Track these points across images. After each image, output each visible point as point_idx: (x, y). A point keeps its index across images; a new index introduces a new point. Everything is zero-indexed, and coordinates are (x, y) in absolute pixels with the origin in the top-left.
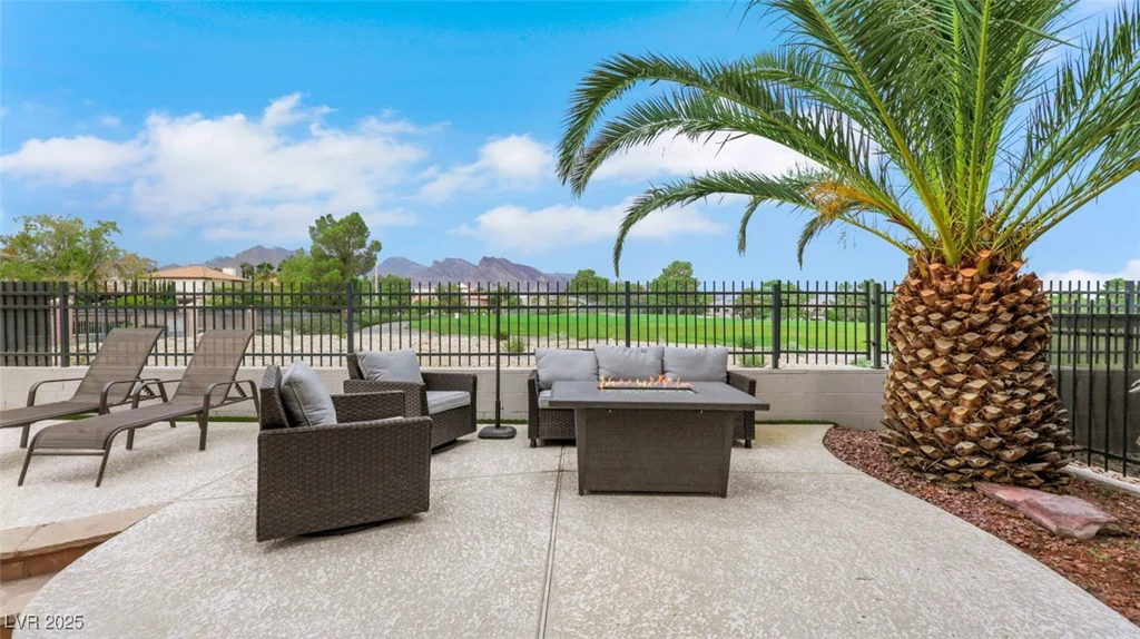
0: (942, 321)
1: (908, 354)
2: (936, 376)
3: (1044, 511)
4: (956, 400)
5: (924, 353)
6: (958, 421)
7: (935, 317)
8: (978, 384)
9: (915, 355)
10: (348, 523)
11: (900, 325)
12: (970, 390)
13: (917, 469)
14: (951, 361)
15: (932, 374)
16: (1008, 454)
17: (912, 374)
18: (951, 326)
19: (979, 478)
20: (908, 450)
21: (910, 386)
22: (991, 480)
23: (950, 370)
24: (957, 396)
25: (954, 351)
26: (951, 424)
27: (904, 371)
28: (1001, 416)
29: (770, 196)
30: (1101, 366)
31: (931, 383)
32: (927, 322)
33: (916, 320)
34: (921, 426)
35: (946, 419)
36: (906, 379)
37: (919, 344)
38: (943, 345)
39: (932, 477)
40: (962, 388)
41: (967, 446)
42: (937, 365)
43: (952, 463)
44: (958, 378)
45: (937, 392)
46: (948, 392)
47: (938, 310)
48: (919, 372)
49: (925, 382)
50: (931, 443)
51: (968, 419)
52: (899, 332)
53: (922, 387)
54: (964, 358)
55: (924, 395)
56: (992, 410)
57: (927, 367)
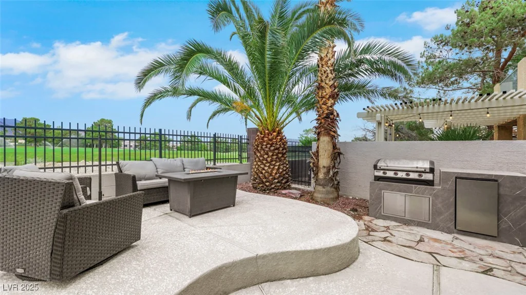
0: (270, 147)
1: (261, 157)
2: (269, 163)
3: (292, 193)
4: (273, 169)
5: (266, 156)
6: (274, 174)
7: (269, 146)
8: (278, 164)
9: (263, 157)
10: (103, 259)
11: (259, 148)
12: (276, 166)
13: (264, 190)
14: (272, 158)
15: (268, 162)
16: (283, 181)
17: (262, 162)
18: (272, 148)
19: (278, 189)
20: (262, 185)
21: (262, 166)
22: (280, 189)
23: (272, 161)
24: (273, 168)
25: (273, 155)
26: (272, 176)
27: (260, 162)
28: (282, 172)
29: (217, 101)
30: (297, 159)
31: (268, 165)
32: (267, 147)
33: (264, 147)
34: (265, 178)
35: (271, 175)
36: (261, 164)
37: (264, 154)
38: (270, 154)
39: (268, 191)
40: (274, 165)
41: (276, 181)
42: (269, 159)
43: (273, 186)
44: (274, 163)
45: (269, 167)
46: (272, 167)
47: (269, 144)
48: (264, 162)
49: (266, 165)
50: (268, 182)
51: (276, 174)
52: (258, 151)
53: (265, 166)
54: (275, 157)
55: (266, 168)
56: (281, 170)
57: (266, 160)
